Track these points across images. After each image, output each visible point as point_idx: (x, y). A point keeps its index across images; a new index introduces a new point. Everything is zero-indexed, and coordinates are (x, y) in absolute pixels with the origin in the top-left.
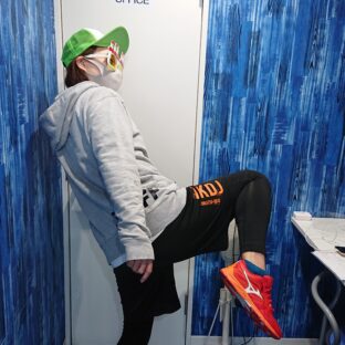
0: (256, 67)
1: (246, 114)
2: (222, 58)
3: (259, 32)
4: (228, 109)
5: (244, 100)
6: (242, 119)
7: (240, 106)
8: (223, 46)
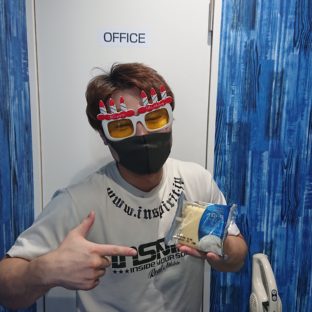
0: (280, 114)
1: (270, 172)
2: (236, 105)
3: (282, 72)
4: (246, 166)
5: (266, 155)
6: (265, 178)
7: (261, 162)
8: (237, 90)
